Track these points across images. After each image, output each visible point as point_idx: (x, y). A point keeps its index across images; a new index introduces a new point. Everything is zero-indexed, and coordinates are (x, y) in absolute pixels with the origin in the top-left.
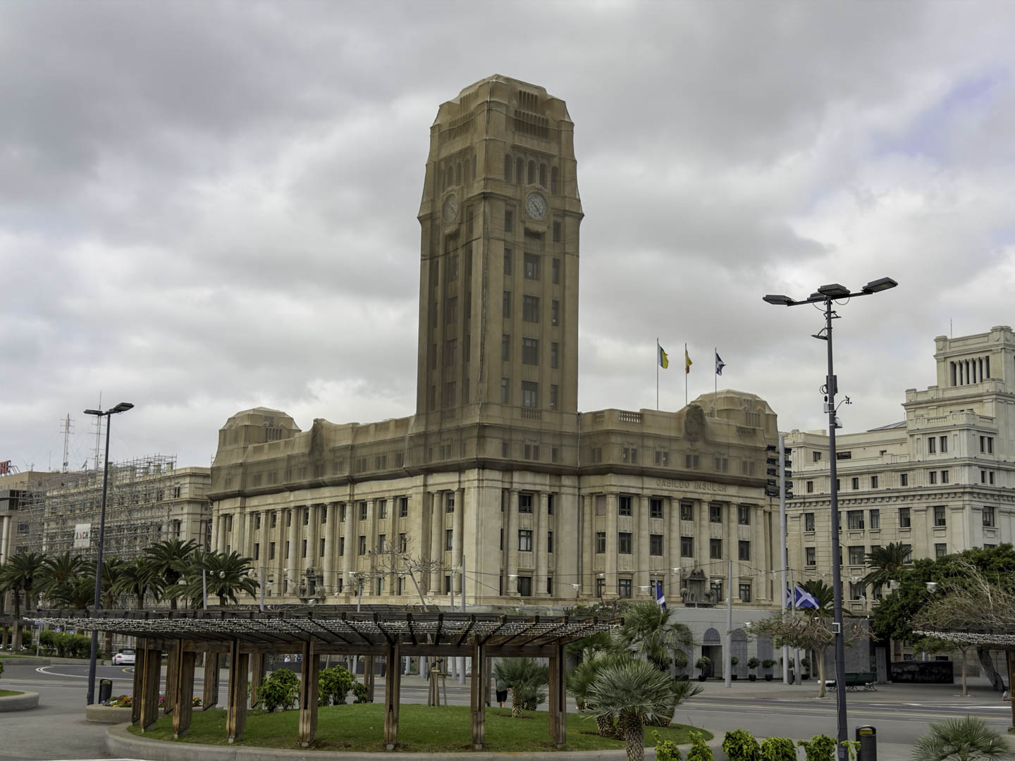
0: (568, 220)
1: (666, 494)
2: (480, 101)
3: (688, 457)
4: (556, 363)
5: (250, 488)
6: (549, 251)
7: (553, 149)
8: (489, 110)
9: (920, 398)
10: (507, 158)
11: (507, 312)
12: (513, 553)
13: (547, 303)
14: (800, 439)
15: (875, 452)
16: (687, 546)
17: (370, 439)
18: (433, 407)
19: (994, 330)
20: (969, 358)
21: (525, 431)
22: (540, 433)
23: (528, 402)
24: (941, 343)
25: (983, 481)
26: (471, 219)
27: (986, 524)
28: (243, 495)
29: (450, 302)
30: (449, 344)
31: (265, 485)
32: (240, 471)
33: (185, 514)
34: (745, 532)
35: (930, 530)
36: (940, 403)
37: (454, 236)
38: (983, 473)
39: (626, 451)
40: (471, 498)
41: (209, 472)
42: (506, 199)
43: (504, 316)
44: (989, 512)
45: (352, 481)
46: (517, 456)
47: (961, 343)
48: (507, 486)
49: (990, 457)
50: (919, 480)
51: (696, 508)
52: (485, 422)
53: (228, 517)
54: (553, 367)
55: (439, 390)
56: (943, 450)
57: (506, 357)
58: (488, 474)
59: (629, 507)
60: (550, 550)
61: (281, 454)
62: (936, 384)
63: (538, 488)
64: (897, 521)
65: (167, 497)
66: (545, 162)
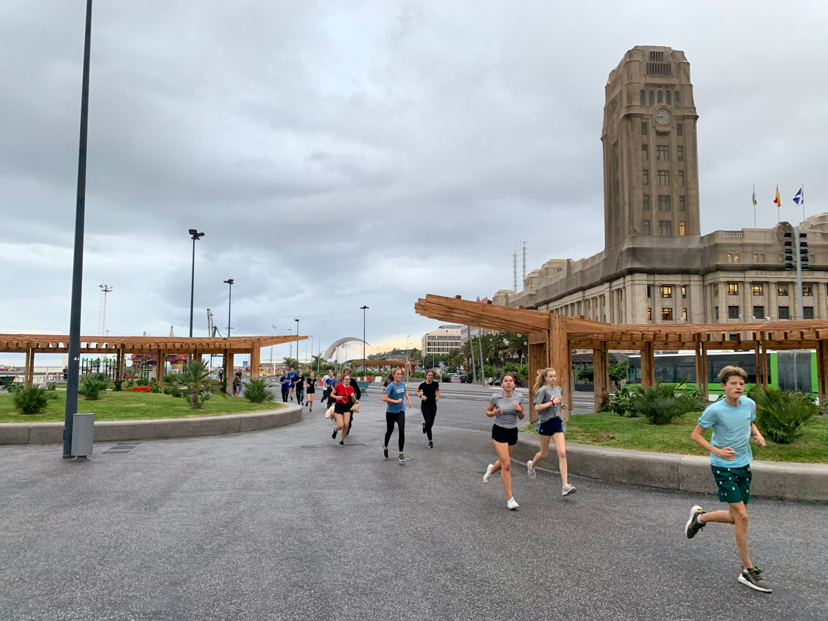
0: (687, 121)
1: (765, 280)
3: (781, 255)
4: (683, 208)
5: (548, 299)
6: (675, 142)
7: (674, 81)
8: (628, 67)
11: (647, 181)
13: (675, 172)
17: (589, 266)
22: (672, 250)
23: (664, 232)
26: (622, 132)
28: (547, 302)
29: (617, 182)
31: (554, 297)
32: (545, 290)
39: (731, 255)
40: (628, 292)
42: (641, 116)
45: (583, 290)
48: (651, 283)
51: (790, 288)
52: (636, 247)
54: (681, 210)
55: (614, 233)
57: (647, 207)
58: (638, 277)
60: (685, 318)
61: (558, 280)
63: (674, 283)
66: (670, 89)
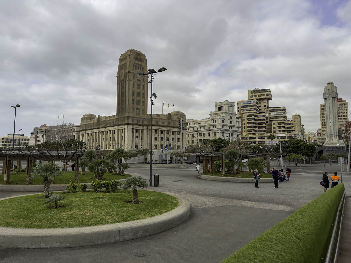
0: (146, 78)
1: (164, 130)
2: (128, 54)
3: (168, 123)
4: (143, 105)
5: (87, 129)
6: (142, 84)
7: (143, 64)
8: (129, 55)
9: (212, 113)
10: (133, 65)
11: (133, 95)
12: (134, 141)
13: (141, 94)
14: (192, 121)
15: (205, 123)
16: (168, 139)
17: (108, 119)
18: (120, 113)
19: (225, 101)
20: (221, 106)
21: (137, 118)
22: (140, 118)
23: (137, 112)
24: (216, 103)
25: (222, 128)
26: (126, 77)
27: (223, 135)
28: (86, 130)
29: (123, 93)
30: (122, 101)
31: (90, 128)
32: (85, 125)
33: (75, 134)
34: (179, 137)
35: (213, 137)
36: (215, 114)
37: (123, 80)
38: (222, 126)
39: (156, 122)
40: (126, 130)
41: (80, 126)
42: (133, 73)
43: (133, 96)
44: (223, 133)
45: (105, 127)
46: (135, 122)
47: (220, 103)
48: (133, 128)
49: (224, 124)
50: (211, 128)
51: (170, 132)
52: (129, 116)
53: (83, 134)
55: (120, 109)
56: (216, 122)
57: (133, 103)
58: (129, 126)
59: (157, 132)
60: (142, 140)
61: (92, 122)
62: (215, 111)
63: (139, 128)
64: (208, 135)
65: (72, 130)
66: (141, 66)
